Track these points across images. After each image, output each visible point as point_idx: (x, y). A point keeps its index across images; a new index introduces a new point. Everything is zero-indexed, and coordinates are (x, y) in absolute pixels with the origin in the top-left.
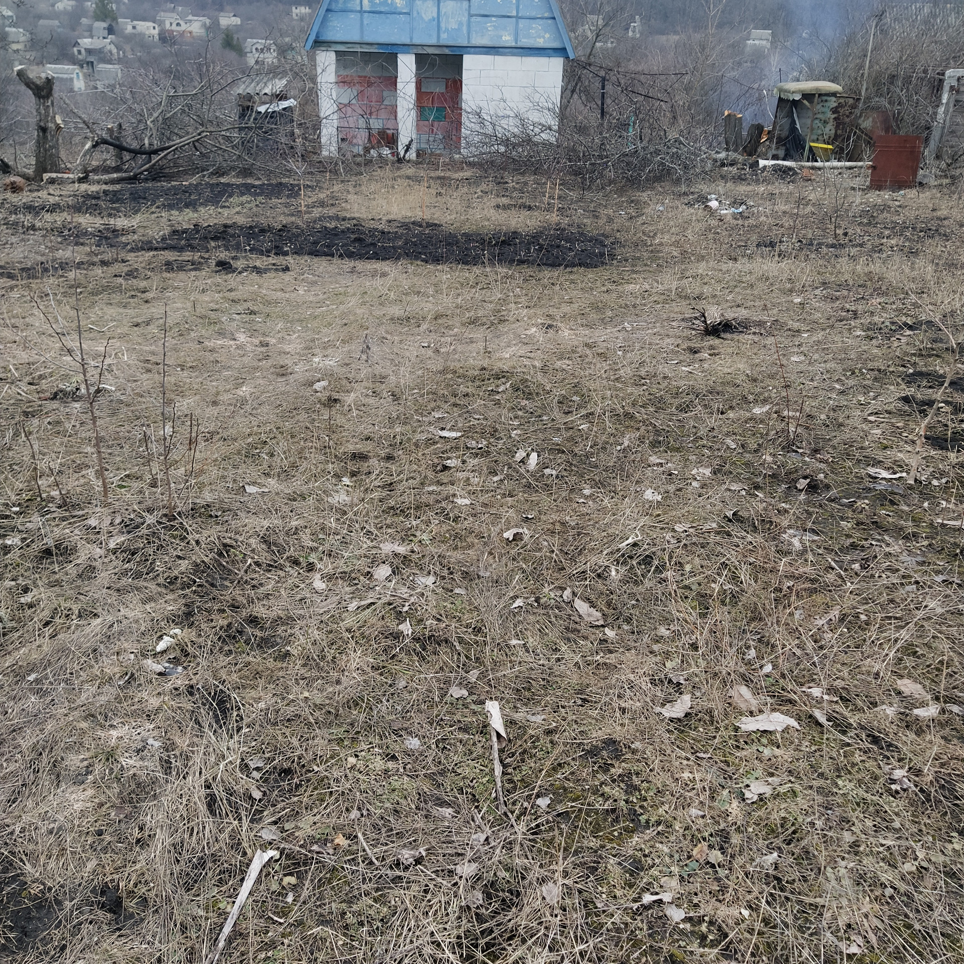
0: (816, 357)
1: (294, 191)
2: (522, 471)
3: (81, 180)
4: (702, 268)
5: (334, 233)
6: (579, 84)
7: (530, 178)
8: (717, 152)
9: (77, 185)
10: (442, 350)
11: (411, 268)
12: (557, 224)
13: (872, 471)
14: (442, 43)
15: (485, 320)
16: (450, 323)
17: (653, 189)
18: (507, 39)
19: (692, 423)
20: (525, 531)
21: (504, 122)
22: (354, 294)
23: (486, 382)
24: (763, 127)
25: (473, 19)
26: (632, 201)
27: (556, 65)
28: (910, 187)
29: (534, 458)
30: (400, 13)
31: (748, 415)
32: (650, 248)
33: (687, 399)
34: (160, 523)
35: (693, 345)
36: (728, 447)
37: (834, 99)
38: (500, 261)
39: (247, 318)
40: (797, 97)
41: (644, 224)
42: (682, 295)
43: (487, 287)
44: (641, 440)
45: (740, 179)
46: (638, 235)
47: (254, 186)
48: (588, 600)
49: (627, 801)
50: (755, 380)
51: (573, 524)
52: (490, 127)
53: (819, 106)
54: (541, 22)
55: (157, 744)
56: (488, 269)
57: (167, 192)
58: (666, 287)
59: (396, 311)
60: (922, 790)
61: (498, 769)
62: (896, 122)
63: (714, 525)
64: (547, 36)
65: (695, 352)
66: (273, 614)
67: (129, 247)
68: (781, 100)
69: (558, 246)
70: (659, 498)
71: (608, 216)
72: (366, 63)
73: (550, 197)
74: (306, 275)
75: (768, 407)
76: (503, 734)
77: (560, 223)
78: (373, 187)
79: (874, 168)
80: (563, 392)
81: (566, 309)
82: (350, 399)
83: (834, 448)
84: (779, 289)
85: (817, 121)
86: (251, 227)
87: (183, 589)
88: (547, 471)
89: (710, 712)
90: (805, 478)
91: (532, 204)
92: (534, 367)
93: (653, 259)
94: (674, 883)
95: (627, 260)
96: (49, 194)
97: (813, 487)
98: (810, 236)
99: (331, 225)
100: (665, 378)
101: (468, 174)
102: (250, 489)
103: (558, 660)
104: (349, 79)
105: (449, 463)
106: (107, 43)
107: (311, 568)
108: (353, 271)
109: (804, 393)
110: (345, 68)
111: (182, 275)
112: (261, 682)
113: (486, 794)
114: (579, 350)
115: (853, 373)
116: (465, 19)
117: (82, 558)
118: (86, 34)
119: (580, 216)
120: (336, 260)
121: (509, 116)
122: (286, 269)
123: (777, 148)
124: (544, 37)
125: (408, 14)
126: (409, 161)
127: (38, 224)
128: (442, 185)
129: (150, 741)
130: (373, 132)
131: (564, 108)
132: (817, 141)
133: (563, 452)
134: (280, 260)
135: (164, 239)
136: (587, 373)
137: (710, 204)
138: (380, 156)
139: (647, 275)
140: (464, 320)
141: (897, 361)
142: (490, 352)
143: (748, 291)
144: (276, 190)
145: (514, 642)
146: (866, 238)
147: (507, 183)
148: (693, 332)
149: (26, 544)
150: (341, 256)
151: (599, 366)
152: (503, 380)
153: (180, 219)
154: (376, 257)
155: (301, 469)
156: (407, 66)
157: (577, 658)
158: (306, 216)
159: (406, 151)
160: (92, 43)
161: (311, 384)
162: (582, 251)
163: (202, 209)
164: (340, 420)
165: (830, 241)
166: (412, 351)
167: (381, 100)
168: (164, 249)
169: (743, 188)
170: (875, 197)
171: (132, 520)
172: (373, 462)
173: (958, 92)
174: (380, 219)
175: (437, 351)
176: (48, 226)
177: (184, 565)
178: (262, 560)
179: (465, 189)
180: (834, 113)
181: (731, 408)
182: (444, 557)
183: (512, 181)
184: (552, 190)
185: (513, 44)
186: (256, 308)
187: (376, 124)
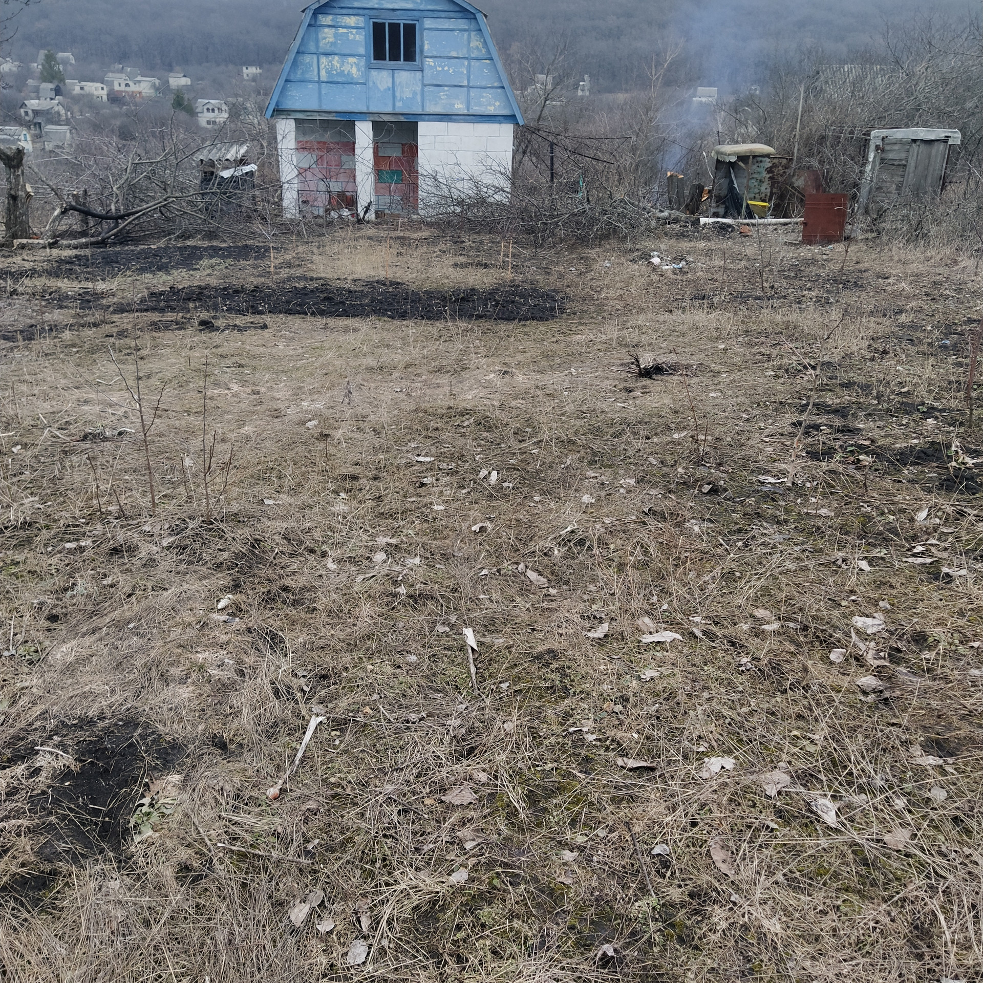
0: (730, 393)
1: (262, 253)
2: (485, 485)
3: (52, 246)
4: (641, 320)
5: (304, 293)
6: (530, 148)
7: (486, 238)
8: (661, 211)
9: (48, 250)
10: (413, 394)
11: (379, 324)
12: (511, 281)
13: (761, 478)
14: (397, 111)
15: (449, 368)
16: (419, 371)
17: (600, 246)
18: (459, 107)
19: (623, 446)
20: (489, 525)
21: (459, 185)
22: (330, 348)
23: (453, 418)
24: (703, 187)
25: (426, 89)
26: (582, 258)
27: (507, 130)
28: (838, 241)
29: (494, 475)
30: (357, 84)
31: (669, 438)
32: (596, 303)
33: (620, 428)
34: (201, 527)
35: (628, 386)
36: (650, 463)
37: (768, 160)
38: (460, 316)
39: (237, 370)
40: (733, 159)
41: (592, 279)
42: (622, 344)
43: (450, 339)
44: (581, 460)
45: (681, 236)
46: (586, 291)
47: (221, 249)
48: (536, 570)
49: (561, 681)
50: (676, 412)
51: (526, 521)
52: (446, 190)
53: (755, 167)
54: (492, 91)
55: (231, 662)
56: (450, 324)
57: (138, 256)
58: (609, 336)
59: (370, 361)
60: (759, 670)
61: (473, 670)
62: (826, 180)
63: (634, 518)
64: (497, 104)
65: (630, 391)
66: (301, 585)
67: (111, 309)
68: (718, 161)
69: (513, 302)
70: (593, 501)
71: (559, 273)
72: (325, 129)
73: (504, 255)
74: (283, 332)
75: (685, 433)
76: (476, 648)
77: (514, 280)
78: (336, 248)
79: (805, 224)
80: (518, 425)
81: (520, 357)
82: (338, 434)
83: (735, 462)
84: (707, 337)
85: (753, 181)
86: (225, 289)
87: (228, 570)
88: (505, 485)
89: (622, 634)
90: (709, 484)
91: (488, 262)
92: (493, 406)
93: (598, 312)
94: (591, 722)
95: (575, 314)
96: (24, 260)
97: (714, 491)
98: (740, 289)
99: (301, 285)
100: (603, 412)
101: (426, 233)
102: (267, 502)
103: (515, 607)
104: (308, 145)
105: (425, 481)
106: (55, 104)
107: (324, 555)
108: (326, 327)
109: (716, 422)
110: (304, 134)
111: (169, 334)
112: (298, 627)
113: (465, 685)
114: (531, 391)
115: (759, 405)
116: (418, 89)
117: (143, 553)
118: (33, 95)
119: (532, 273)
120: (309, 318)
121: (463, 179)
122: (265, 327)
123: (718, 206)
124: (494, 105)
125: (364, 84)
126: (368, 222)
127: (20, 289)
128: (403, 245)
129: (226, 660)
130: (333, 195)
131: (515, 171)
132: (754, 199)
133: (518, 470)
134: (257, 319)
135: (143, 301)
136: (538, 410)
137: (653, 260)
138: (340, 216)
139: (591, 327)
140: (431, 368)
141: (795, 395)
142: (455, 395)
143: (680, 339)
144: (244, 252)
145: (482, 596)
146: (791, 290)
147: (463, 242)
148: (630, 375)
149: (97, 544)
150: (313, 314)
151: (547, 404)
152: (467, 416)
153: (155, 281)
154: (346, 314)
155: (306, 487)
156: (364, 133)
157: (528, 606)
158: (275, 277)
159: (366, 212)
160: (39, 104)
161: (304, 423)
162: (535, 306)
163: (175, 273)
164: (332, 450)
165: (759, 293)
166: (387, 397)
167: (340, 164)
168: (146, 310)
169: (685, 245)
170: (806, 252)
171: (177, 525)
172: (363, 481)
173: (883, 150)
174: (346, 279)
175: (409, 395)
176: (29, 291)
177: (226, 555)
178: (285, 550)
179: (425, 249)
180: (768, 172)
181: (656, 434)
182: (427, 544)
183: (468, 240)
184: (507, 248)
185: (466, 112)
186: (243, 362)
187: (336, 187)
